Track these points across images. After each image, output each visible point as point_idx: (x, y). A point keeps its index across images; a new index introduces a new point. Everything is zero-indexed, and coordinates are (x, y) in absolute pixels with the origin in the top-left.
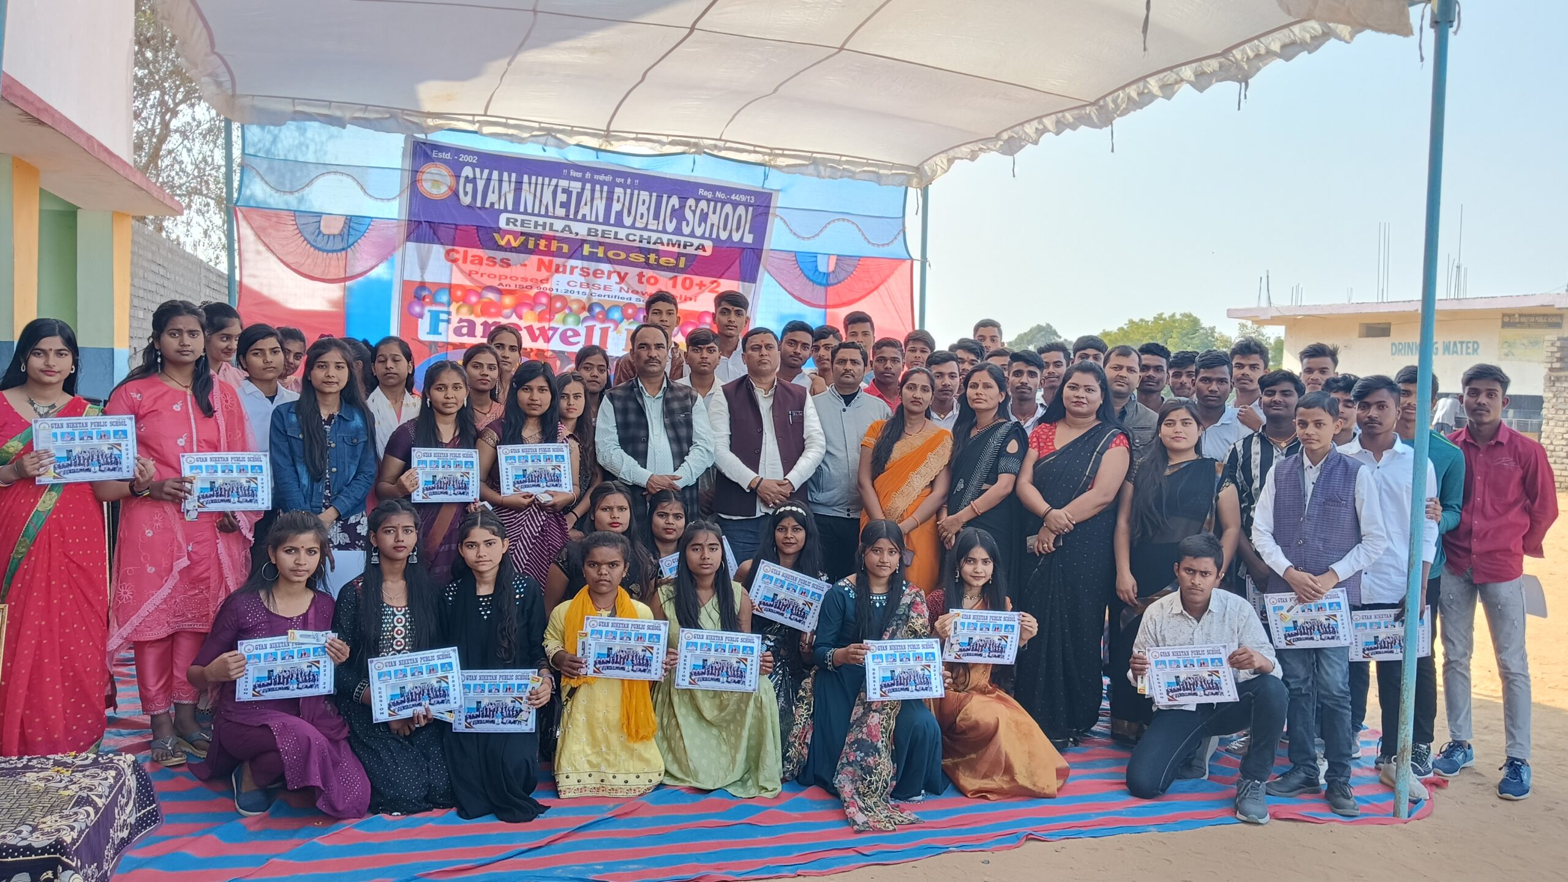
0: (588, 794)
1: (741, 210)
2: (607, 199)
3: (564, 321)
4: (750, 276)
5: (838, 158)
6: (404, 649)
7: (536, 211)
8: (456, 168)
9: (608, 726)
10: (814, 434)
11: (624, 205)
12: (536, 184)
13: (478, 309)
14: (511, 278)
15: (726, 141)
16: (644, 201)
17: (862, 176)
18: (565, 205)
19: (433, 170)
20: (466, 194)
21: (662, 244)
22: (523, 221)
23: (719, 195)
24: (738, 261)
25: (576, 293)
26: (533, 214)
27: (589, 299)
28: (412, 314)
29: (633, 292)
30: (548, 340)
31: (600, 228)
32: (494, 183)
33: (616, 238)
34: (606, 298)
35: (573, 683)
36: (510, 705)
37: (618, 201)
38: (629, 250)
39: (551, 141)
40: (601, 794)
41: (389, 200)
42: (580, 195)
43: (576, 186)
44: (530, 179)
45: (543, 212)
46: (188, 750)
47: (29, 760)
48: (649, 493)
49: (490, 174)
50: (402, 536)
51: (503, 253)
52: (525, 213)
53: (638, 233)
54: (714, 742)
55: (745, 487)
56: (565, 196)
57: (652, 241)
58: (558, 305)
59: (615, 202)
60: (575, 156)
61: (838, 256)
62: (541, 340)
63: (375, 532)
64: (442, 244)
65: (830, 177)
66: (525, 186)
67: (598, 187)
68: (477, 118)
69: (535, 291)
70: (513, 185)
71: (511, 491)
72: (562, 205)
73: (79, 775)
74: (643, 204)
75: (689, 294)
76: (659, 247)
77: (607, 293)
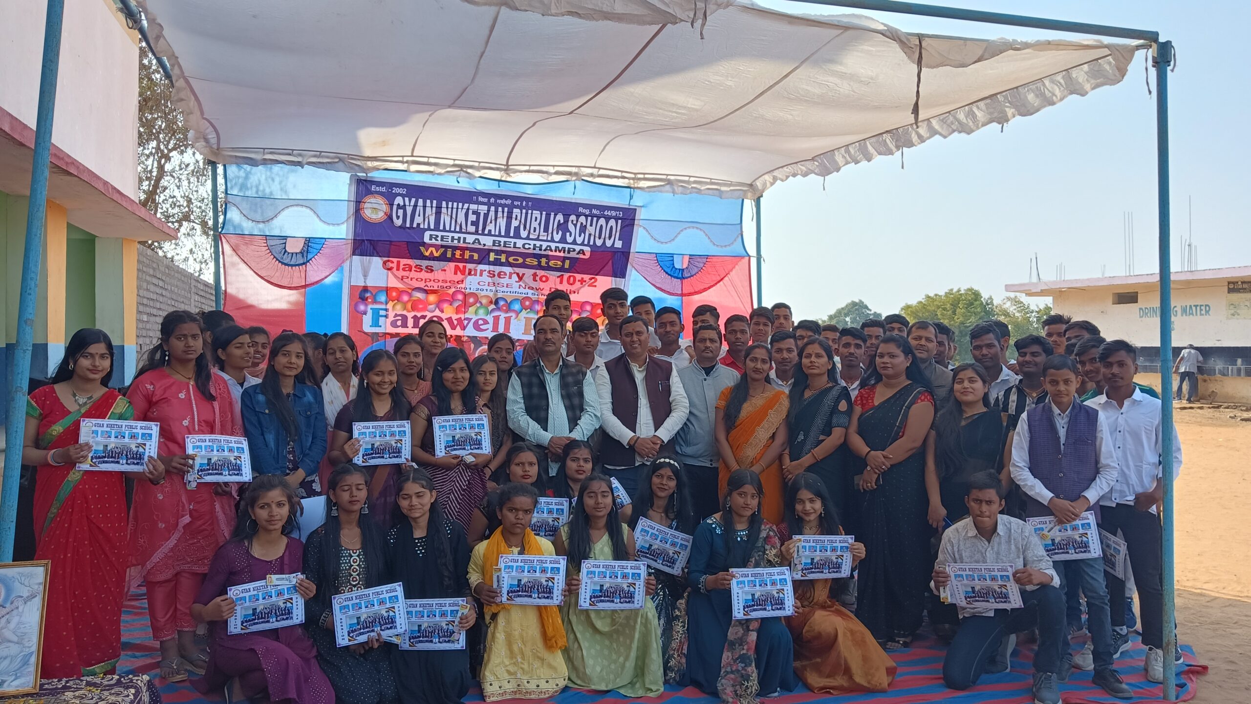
0: (508, 697)
1: (612, 222)
2: (507, 217)
3: (476, 313)
4: (620, 272)
5: (687, 179)
6: (359, 583)
7: (453, 229)
8: (390, 198)
9: (523, 641)
10: (678, 397)
11: (520, 221)
12: (452, 208)
13: (409, 306)
14: (434, 281)
15: (600, 168)
16: (536, 218)
17: (707, 191)
18: (475, 224)
19: (372, 200)
20: (398, 217)
21: (551, 250)
22: (442, 236)
23: (595, 211)
24: (611, 262)
25: (485, 291)
26: (450, 231)
27: (495, 295)
28: (358, 312)
29: (529, 288)
30: (464, 328)
31: (502, 240)
32: (420, 209)
33: (515, 247)
34: (509, 293)
35: (494, 609)
36: (445, 627)
37: (516, 219)
38: (525, 256)
39: (463, 174)
40: (518, 696)
41: (338, 224)
42: (486, 216)
43: (483, 209)
44: (447, 205)
45: (458, 229)
46: (188, 668)
47: (67, 682)
48: (550, 451)
49: (417, 202)
50: (355, 493)
51: (427, 261)
52: (444, 230)
53: (532, 242)
54: (606, 652)
55: (625, 443)
56: (475, 216)
57: (543, 248)
58: (471, 300)
59: (513, 220)
60: (482, 186)
61: (690, 255)
62: (458, 327)
63: (334, 490)
64: (380, 256)
65: (682, 193)
66: (444, 210)
67: (500, 209)
68: (405, 159)
69: (453, 290)
70: (434, 209)
71: (443, 454)
72: (473, 223)
73: (106, 693)
74: (536, 221)
75: (573, 288)
76: (550, 253)
77: (509, 290)
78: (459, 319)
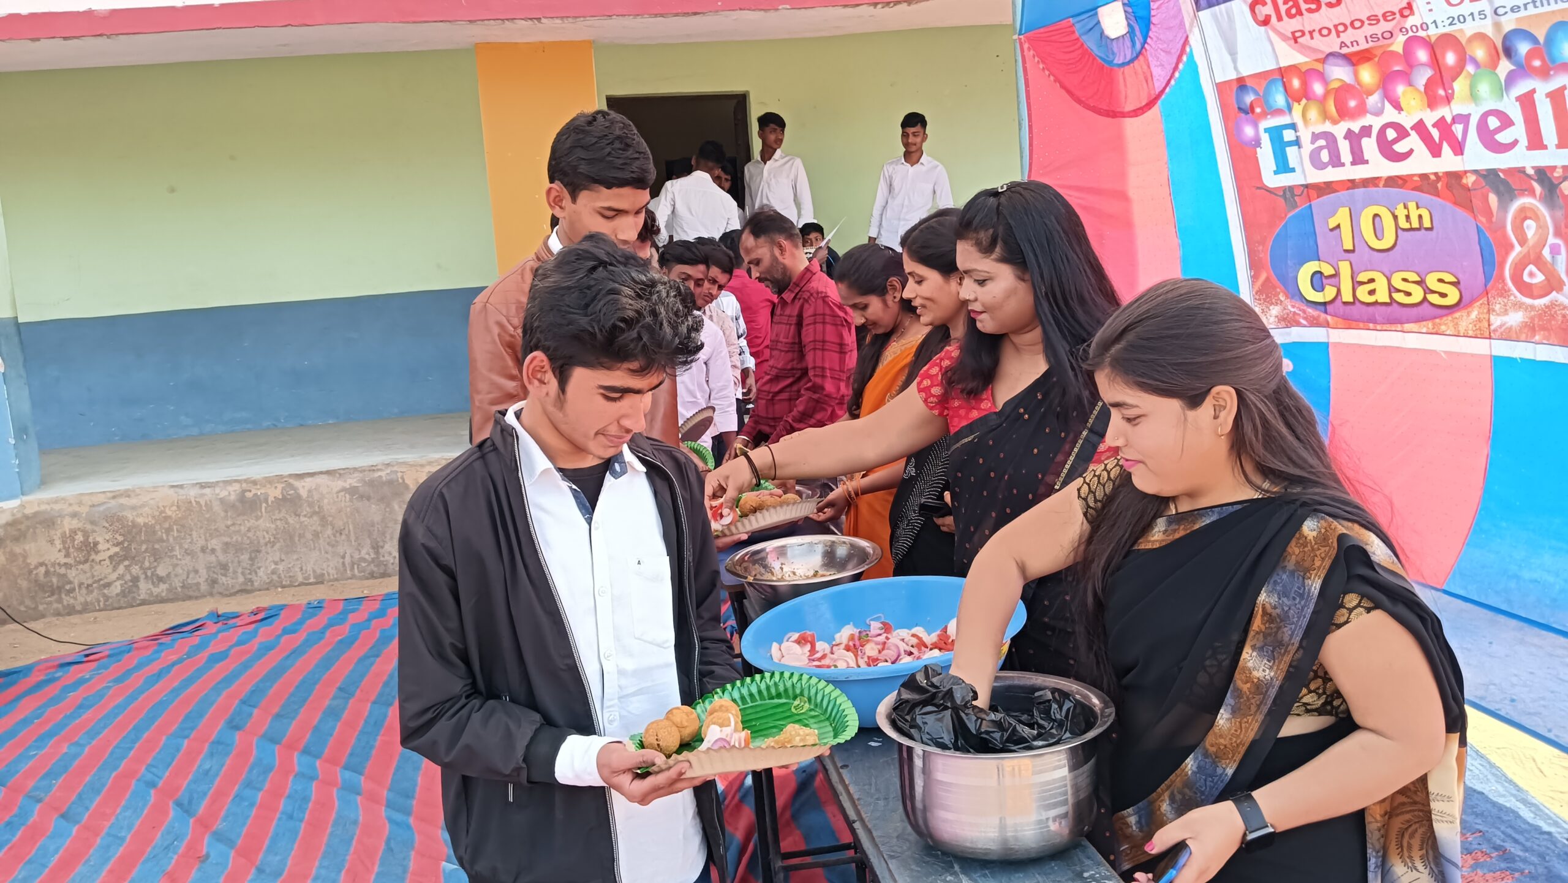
13: (1332, 107)
14: (1352, 25)
28: (1244, 143)
30: (1458, 149)
58: (1451, 58)
69: (1400, 39)
78: (1441, 124)
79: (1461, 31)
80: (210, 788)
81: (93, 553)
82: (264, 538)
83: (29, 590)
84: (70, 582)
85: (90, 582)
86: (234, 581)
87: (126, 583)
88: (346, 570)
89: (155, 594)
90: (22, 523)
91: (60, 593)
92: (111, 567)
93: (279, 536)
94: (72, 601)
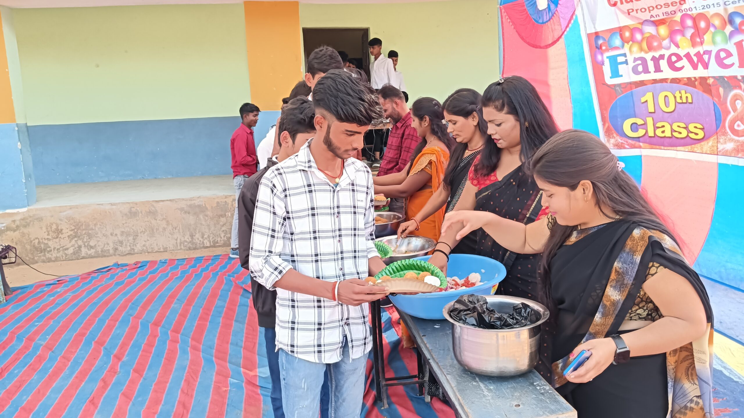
3: (713, 42)
13: (645, 45)
14: (657, 7)
25: (712, 7)
30: (706, 66)
58: (703, 24)
62: (701, 67)
69: (679, 14)
78: (698, 54)
79: (708, 12)
80: (119, 343)
81: (60, 234)
82: (140, 229)
83: (31, 250)
84: (50, 247)
85: (59, 247)
86: (126, 249)
87: (75, 248)
88: (177, 246)
89: (89, 254)
90: (27, 219)
91: (45, 252)
92: (69, 240)
93: (147, 229)
94: (50, 256)
